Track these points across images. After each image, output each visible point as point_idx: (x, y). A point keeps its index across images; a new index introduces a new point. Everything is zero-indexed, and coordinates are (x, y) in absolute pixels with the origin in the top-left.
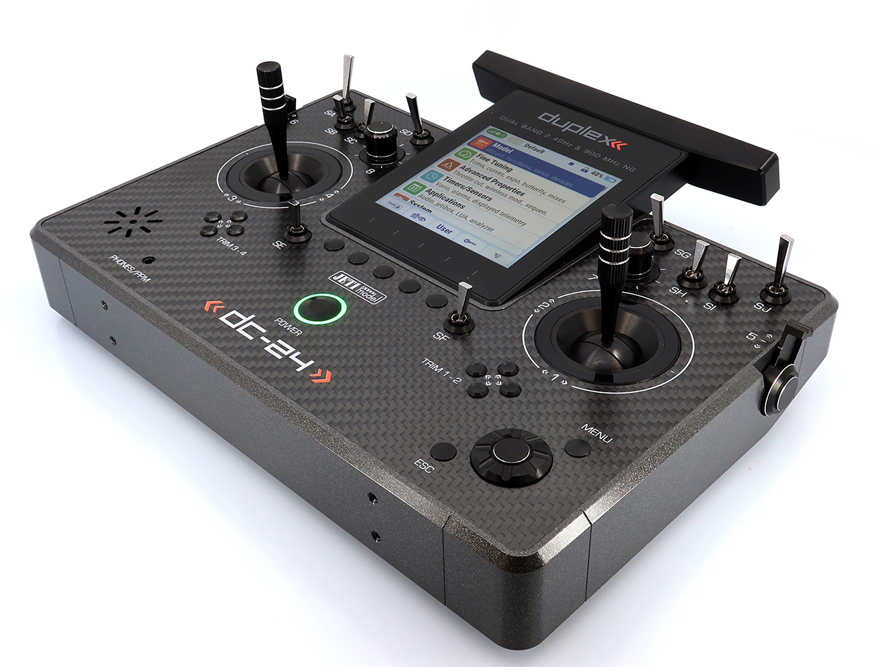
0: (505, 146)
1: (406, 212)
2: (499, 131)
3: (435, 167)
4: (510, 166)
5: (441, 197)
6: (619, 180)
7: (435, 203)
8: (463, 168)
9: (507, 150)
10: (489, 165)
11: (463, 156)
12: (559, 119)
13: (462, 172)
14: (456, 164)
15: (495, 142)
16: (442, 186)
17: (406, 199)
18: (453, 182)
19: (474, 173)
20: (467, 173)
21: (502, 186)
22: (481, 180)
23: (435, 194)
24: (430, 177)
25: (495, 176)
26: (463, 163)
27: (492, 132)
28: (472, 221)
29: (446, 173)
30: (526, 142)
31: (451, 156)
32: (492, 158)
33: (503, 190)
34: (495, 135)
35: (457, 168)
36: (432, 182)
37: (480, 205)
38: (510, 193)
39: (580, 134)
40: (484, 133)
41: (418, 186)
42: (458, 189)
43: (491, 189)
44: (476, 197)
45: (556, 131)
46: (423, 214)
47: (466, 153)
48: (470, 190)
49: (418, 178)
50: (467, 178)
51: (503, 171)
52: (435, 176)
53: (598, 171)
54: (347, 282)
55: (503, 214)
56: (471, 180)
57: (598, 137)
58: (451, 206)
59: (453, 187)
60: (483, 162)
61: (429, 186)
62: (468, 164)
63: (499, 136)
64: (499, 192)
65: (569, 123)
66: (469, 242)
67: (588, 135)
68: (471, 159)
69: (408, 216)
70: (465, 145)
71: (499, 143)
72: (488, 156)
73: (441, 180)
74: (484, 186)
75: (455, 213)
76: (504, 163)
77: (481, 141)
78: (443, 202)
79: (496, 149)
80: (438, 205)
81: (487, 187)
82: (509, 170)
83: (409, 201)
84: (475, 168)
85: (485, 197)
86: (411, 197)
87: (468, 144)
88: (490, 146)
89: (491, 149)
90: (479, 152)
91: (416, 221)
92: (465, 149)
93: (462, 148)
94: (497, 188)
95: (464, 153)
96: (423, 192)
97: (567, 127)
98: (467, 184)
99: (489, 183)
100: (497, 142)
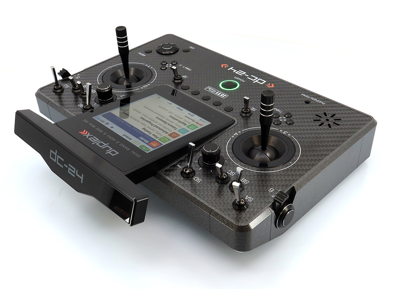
0: (143, 141)
1: (197, 118)
2: (143, 149)
3: (182, 135)
4: (143, 131)
5: (180, 122)
6: (94, 118)
7: (183, 119)
8: (167, 133)
9: (142, 138)
10: (153, 132)
11: (166, 139)
12: (107, 151)
13: (167, 131)
14: (170, 135)
15: (147, 144)
16: (179, 126)
17: (197, 123)
18: (173, 127)
19: (162, 130)
20: (166, 130)
21: (150, 122)
22: (159, 126)
23: (183, 123)
24: (184, 131)
25: (152, 127)
26: (167, 135)
27: (147, 149)
28: (167, 110)
29: (176, 131)
30: (130, 141)
31: (172, 140)
32: (151, 136)
33: (149, 120)
34: (146, 148)
35: (170, 133)
36: (183, 129)
37: (162, 116)
38: (147, 119)
39: (100, 141)
40: (152, 149)
41: (191, 128)
42: (171, 124)
43: (155, 122)
44: (163, 119)
45: (112, 145)
46: (189, 116)
47: (164, 140)
48: (165, 123)
49: (191, 131)
50: (165, 128)
51: (147, 129)
52: (182, 131)
54: (221, 94)
55: (153, 111)
56: (164, 127)
57: (92, 138)
58: (176, 117)
59: (173, 125)
60: (156, 134)
61: (185, 127)
62: (164, 134)
63: (144, 146)
64: (152, 120)
65: (102, 148)
66: (170, 104)
67: (96, 139)
68: (162, 136)
70: (164, 144)
71: (145, 143)
72: (153, 137)
73: (179, 129)
74: (158, 123)
75: (174, 114)
76: (146, 132)
77: (155, 145)
78: (179, 119)
79: (147, 139)
80: (182, 119)
81: (157, 123)
82: (144, 129)
83: (195, 122)
84: (161, 132)
85: (159, 119)
86: (194, 123)
87: (162, 144)
88: (150, 141)
89: (150, 140)
90: (157, 139)
91: (192, 114)
92: (164, 142)
93: (167, 142)
94: (152, 122)
95: (165, 140)
96: (188, 125)
97: (105, 145)
98: (167, 126)
99: (156, 124)
100: (146, 144)
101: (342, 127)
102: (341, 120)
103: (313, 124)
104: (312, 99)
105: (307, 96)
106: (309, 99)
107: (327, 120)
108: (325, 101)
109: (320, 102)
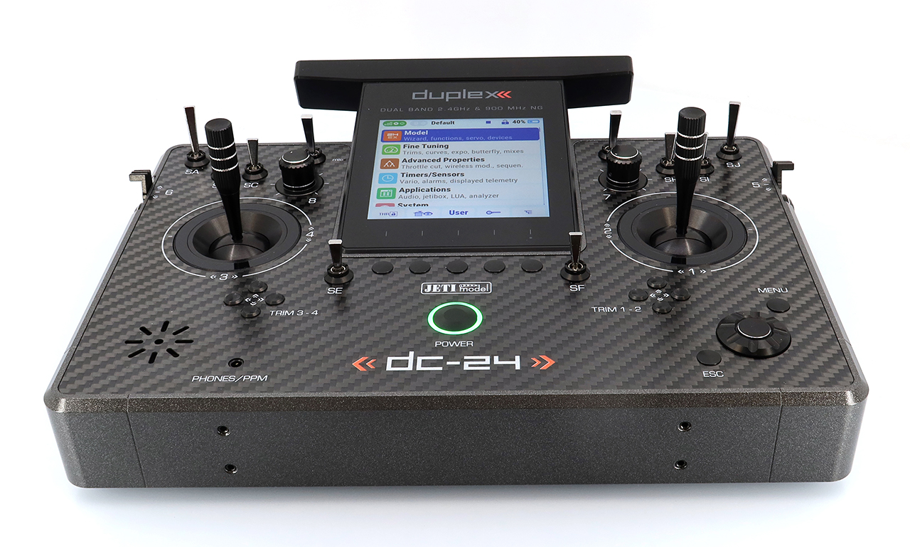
0: (416, 130)
1: (406, 214)
3: (379, 170)
5: (419, 190)
7: (420, 197)
8: (405, 161)
9: (422, 133)
11: (391, 152)
12: (431, 93)
13: (409, 164)
14: (395, 161)
16: (407, 182)
18: (412, 175)
19: (420, 161)
20: (414, 164)
21: (457, 160)
22: (434, 164)
23: (410, 191)
24: (386, 179)
25: (441, 156)
26: (399, 157)
27: (388, 124)
28: (471, 197)
29: (396, 171)
30: (429, 120)
31: (380, 156)
32: (420, 144)
33: (462, 163)
34: (394, 125)
35: (401, 163)
36: (394, 182)
37: (460, 182)
38: (471, 163)
39: (464, 98)
41: (387, 191)
42: (424, 178)
43: (452, 166)
44: (448, 178)
46: (424, 209)
48: (435, 175)
49: (377, 185)
50: (419, 167)
51: (443, 149)
52: (390, 177)
53: (516, 120)
54: (441, 288)
55: (488, 181)
56: (425, 167)
57: (481, 95)
58: (437, 193)
59: (417, 179)
60: (415, 150)
61: (397, 186)
62: (404, 156)
64: (461, 167)
65: (443, 93)
66: (491, 212)
67: (471, 96)
68: (402, 152)
69: (413, 217)
70: (381, 144)
71: (407, 130)
72: (413, 144)
73: (400, 178)
74: (443, 167)
75: (448, 197)
76: (434, 143)
78: (427, 193)
79: (412, 136)
80: (425, 197)
81: (447, 167)
82: (446, 147)
83: (396, 205)
84: (415, 157)
85: (456, 175)
86: (394, 202)
88: (403, 136)
89: (407, 137)
90: (401, 144)
91: (425, 217)
94: (455, 163)
95: (388, 150)
96: (399, 193)
97: (446, 97)
98: (426, 171)
99: (444, 163)
100: (404, 130)
101: (118, 341)
102: (130, 356)
103: (185, 318)
104: (232, 378)
105: (251, 378)
106: (237, 372)
107: (159, 342)
108: (196, 385)
109: (206, 379)
